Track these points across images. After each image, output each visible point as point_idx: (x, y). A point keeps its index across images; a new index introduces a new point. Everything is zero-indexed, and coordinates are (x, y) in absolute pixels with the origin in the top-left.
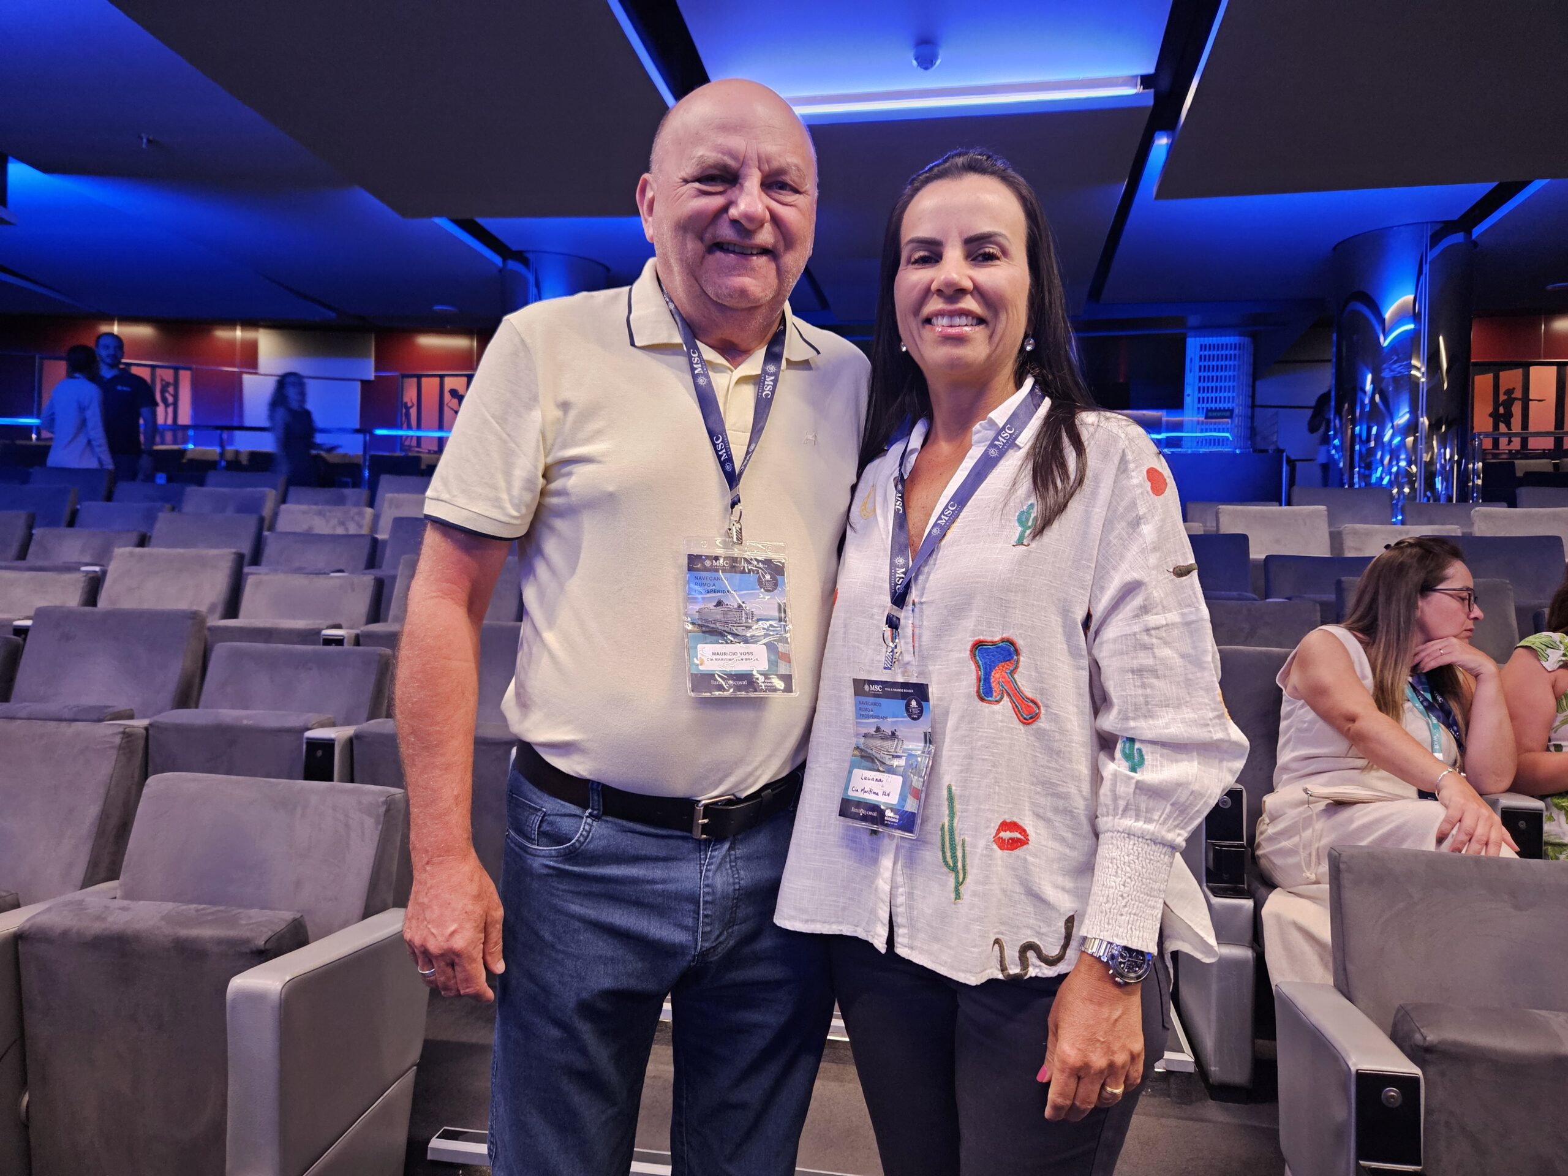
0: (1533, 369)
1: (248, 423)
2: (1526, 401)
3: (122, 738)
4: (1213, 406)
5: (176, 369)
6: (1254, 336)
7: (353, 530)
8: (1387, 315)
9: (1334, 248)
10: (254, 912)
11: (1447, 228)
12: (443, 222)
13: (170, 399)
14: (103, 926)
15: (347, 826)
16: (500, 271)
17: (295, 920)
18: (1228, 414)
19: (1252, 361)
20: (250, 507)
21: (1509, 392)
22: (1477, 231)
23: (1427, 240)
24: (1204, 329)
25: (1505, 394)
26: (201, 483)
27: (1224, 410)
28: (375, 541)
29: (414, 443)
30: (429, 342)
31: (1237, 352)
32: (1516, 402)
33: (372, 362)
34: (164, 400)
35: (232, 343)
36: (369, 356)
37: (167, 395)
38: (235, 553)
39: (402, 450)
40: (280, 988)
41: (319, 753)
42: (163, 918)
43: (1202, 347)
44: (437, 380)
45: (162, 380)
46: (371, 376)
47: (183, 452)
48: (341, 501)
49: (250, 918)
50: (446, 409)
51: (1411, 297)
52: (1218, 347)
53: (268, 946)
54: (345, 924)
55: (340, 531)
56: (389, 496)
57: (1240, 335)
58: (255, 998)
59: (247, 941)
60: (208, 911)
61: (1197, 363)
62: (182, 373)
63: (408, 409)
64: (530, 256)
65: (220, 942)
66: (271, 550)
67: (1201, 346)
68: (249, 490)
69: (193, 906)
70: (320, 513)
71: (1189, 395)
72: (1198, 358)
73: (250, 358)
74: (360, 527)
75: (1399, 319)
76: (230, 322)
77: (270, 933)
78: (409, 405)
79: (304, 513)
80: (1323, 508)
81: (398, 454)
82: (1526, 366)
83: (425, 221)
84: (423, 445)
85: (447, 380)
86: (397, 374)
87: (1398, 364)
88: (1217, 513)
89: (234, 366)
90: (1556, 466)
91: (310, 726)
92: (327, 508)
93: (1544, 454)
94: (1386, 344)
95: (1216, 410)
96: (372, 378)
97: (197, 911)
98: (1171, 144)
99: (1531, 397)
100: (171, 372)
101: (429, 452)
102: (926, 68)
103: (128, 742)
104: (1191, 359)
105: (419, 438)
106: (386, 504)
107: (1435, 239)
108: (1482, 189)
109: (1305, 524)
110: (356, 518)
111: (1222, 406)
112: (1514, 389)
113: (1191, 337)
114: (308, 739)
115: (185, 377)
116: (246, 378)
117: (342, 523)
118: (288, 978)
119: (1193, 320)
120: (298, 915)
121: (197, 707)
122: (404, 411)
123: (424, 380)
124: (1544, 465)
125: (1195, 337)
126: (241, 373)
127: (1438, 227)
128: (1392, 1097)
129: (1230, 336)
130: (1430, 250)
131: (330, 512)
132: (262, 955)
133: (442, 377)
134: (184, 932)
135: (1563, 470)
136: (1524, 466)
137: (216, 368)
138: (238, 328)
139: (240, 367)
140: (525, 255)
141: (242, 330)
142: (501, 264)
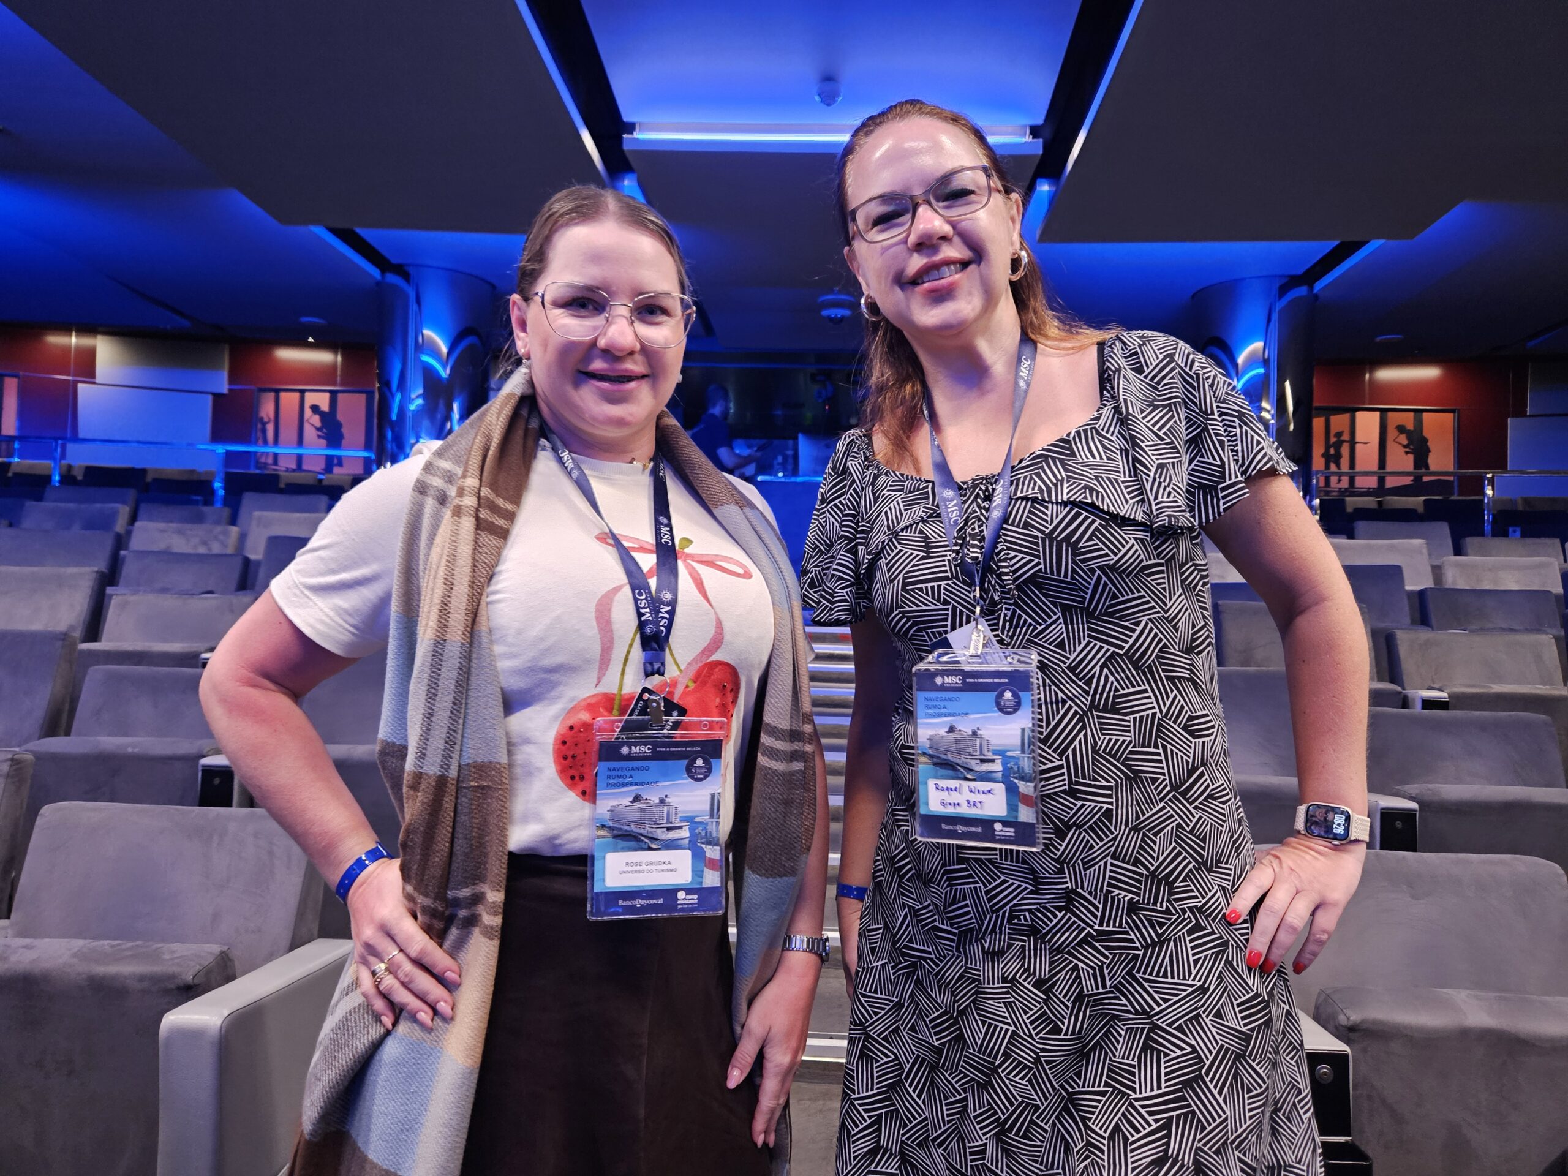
0: (1359, 414)
1: (81, 435)
2: (1353, 443)
3: (11, 766)
5: (2, 376)
7: (216, 548)
8: (1240, 360)
9: (1193, 296)
10: (176, 946)
11: (1291, 282)
12: (320, 231)
14: (6, 966)
15: (271, 853)
16: (378, 283)
17: (223, 952)
20: (103, 523)
21: (1339, 435)
22: (1319, 286)
23: (1275, 291)
25: (1335, 436)
26: (39, 498)
28: (247, 562)
29: (270, 460)
30: (287, 355)
32: (1345, 444)
33: (225, 374)
35: (66, 349)
36: (222, 368)
38: (97, 572)
39: (258, 468)
40: (219, 1023)
41: (217, 781)
42: (75, 955)
44: (297, 395)
46: (224, 388)
47: (10, 464)
48: (199, 519)
49: (173, 952)
50: (307, 427)
51: (1259, 345)
53: (196, 981)
54: (270, 957)
55: (202, 550)
56: (257, 514)
58: (191, 1036)
59: (172, 977)
60: (124, 947)
62: (7, 380)
63: (264, 424)
64: (411, 270)
65: (142, 978)
66: (130, 568)
68: (98, 505)
69: (106, 942)
70: (180, 532)
73: (86, 366)
74: (225, 546)
75: (1251, 362)
76: (66, 328)
77: (198, 967)
78: (266, 420)
79: (162, 531)
81: (254, 471)
82: (1353, 411)
83: (301, 230)
84: (283, 462)
85: (307, 394)
86: (252, 387)
89: (67, 374)
90: (1379, 502)
91: (204, 753)
92: (189, 526)
93: (1368, 493)
96: (226, 391)
97: (112, 946)
98: (1056, 192)
99: (1357, 440)
101: (287, 470)
102: (828, 105)
103: (15, 770)
105: (276, 455)
106: (254, 523)
107: (1283, 290)
108: (1325, 246)
110: (221, 537)
112: (1343, 432)
114: (203, 766)
115: (11, 384)
116: (80, 386)
117: (205, 543)
118: (226, 1013)
120: (225, 948)
121: (68, 734)
123: (282, 395)
124: (1369, 502)
126: (76, 383)
127: (1284, 281)
128: (1325, 1073)
130: (1278, 300)
131: (191, 530)
132: (189, 991)
133: (302, 392)
134: (101, 970)
135: (1385, 507)
136: (1352, 503)
137: (47, 376)
138: (74, 334)
139: (75, 375)
140: (406, 268)
141: (77, 336)
142: (379, 277)
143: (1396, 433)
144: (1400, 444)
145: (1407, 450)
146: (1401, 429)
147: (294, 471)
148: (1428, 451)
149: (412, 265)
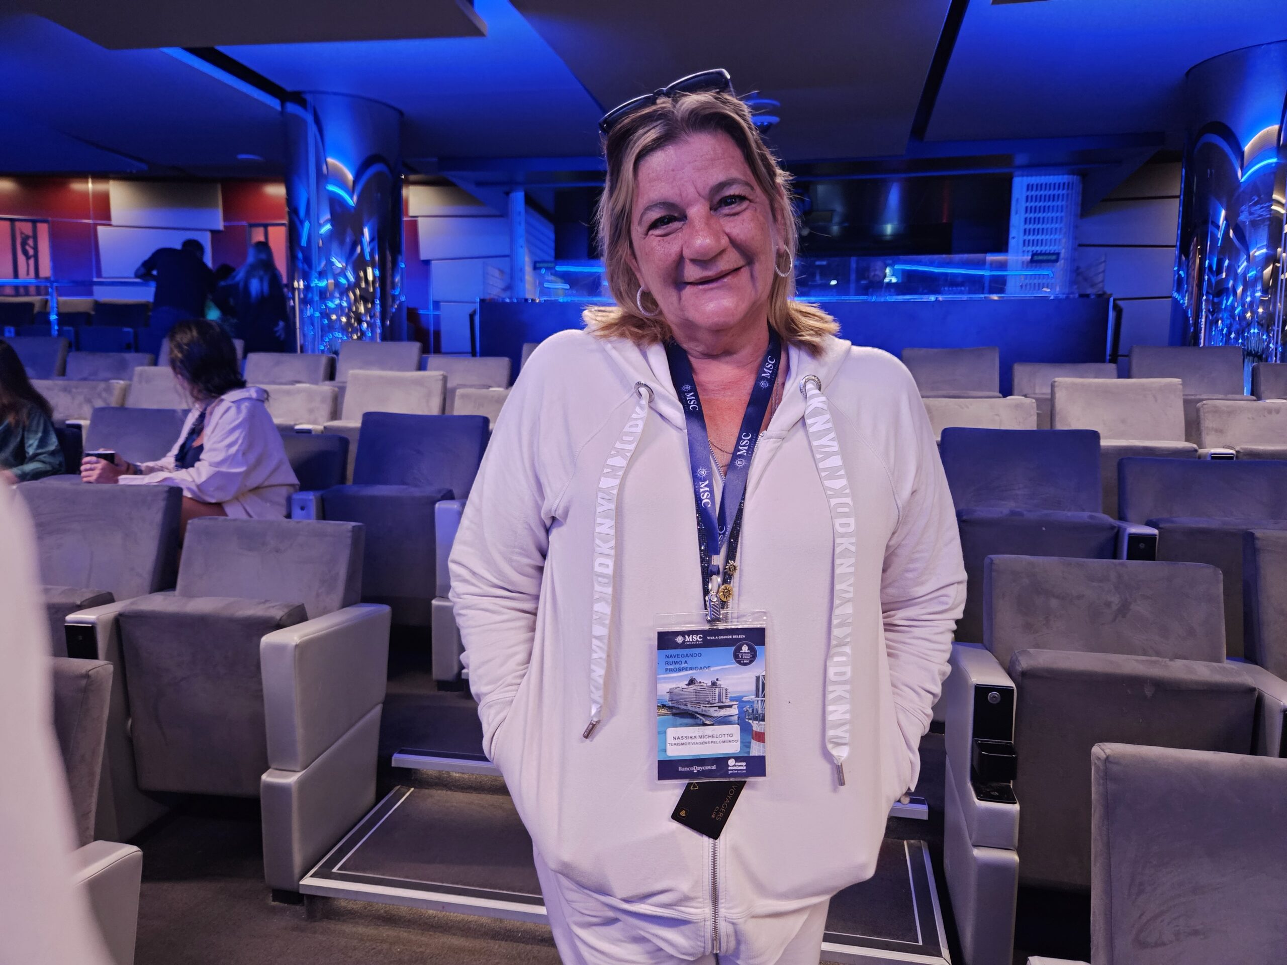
1: (106, 278)
4: (1038, 249)
5: (34, 222)
6: (1084, 176)
8: (1248, 148)
9: (1187, 74)
12: (178, 53)
13: (31, 252)
18: (1054, 257)
19: (1080, 201)
24: (1033, 167)
27: (1049, 254)
30: (274, 191)
31: (1065, 192)
33: (221, 211)
34: (25, 253)
35: (85, 195)
36: (217, 206)
37: (28, 248)
43: (1029, 187)
45: (22, 233)
46: (220, 225)
51: (1277, 128)
52: (1047, 186)
57: (1069, 174)
61: (1023, 204)
62: (39, 225)
67: (1028, 185)
71: (1014, 238)
72: (1024, 199)
73: (103, 209)
75: (1261, 152)
76: (83, 176)
80: (1177, 381)
86: (244, 223)
87: (1258, 206)
88: (1052, 386)
89: (89, 218)
94: (1242, 180)
95: (1041, 254)
96: (222, 228)
100: (30, 225)
104: (1017, 200)
109: (1156, 401)
111: (1048, 248)
113: (1018, 176)
115: (43, 229)
116: (100, 229)
119: (1020, 159)
123: (270, 228)
125: (1023, 176)
126: (96, 225)
129: (1058, 174)
137: (75, 220)
138: (90, 180)
139: (95, 218)
140: (304, 96)
141: (93, 183)
142: (279, 108)
149: (310, 92)
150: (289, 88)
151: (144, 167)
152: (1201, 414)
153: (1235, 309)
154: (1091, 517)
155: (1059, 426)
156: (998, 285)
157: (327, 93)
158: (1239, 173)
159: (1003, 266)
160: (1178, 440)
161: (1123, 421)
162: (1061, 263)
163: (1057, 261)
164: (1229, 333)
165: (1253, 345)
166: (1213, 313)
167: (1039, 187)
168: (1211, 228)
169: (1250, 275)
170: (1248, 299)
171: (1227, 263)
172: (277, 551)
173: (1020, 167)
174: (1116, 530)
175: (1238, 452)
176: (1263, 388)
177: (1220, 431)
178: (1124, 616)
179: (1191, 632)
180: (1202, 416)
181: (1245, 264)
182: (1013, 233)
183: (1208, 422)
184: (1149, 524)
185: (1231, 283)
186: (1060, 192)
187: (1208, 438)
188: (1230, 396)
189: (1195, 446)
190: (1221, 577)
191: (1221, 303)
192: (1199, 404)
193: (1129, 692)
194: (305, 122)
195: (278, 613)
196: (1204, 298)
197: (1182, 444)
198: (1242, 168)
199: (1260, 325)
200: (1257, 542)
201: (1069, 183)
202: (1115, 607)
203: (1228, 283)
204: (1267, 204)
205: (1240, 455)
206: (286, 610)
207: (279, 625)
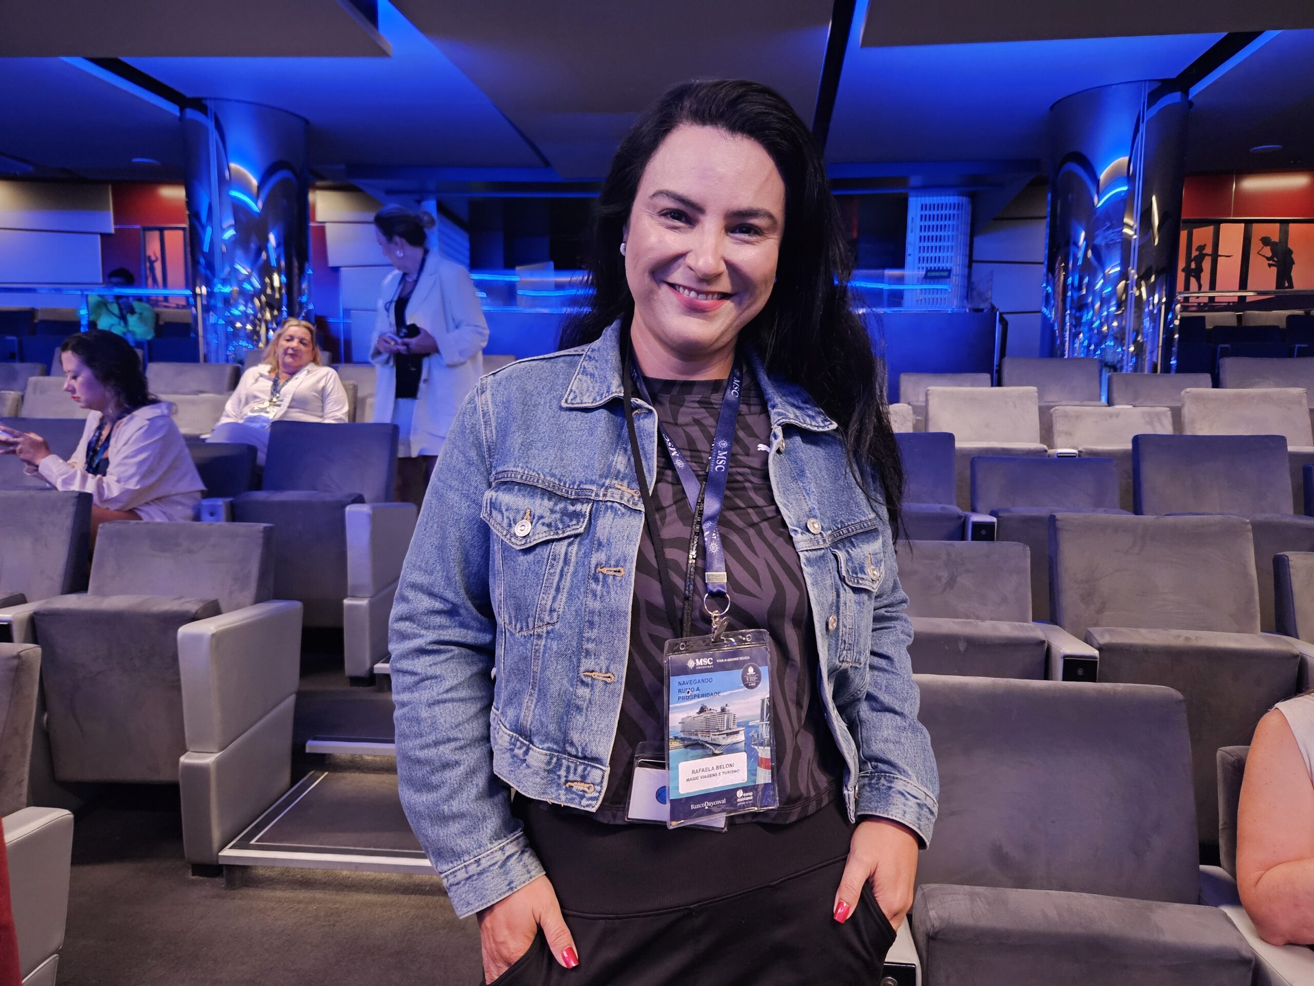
0: (1223, 227)
2: (1215, 256)
4: (932, 265)
6: (973, 197)
8: (1102, 176)
9: (1052, 108)
11: (1165, 87)
18: (946, 274)
19: (970, 221)
21: (1201, 248)
22: (1196, 90)
23: (1144, 98)
24: (925, 189)
25: (1197, 250)
27: (943, 270)
30: (170, 193)
31: (955, 212)
32: (1207, 257)
33: (110, 215)
36: (109, 209)
43: (923, 207)
44: (181, 233)
46: (111, 229)
51: (1127, 158)
52: (938, 207)
57: (959, 195)
61: (918, 223)
63: (152, 263)
64: (209, 103)
67: (922, 205)
71: (910, 255)
72: (919, 218)
75: (1114, 180)
78: (153, 258)
80: (1033, 389)
82: (1217, 223)
84: (170, 300)
86: (138, 227)
87: (1111, 231)
88: (927, 395)
90: (1239, 318)
93: (1228, 307)
94: (1099, 206)
95: (935, 270)
96: (113, 231)
99: (1219, 254)
101: (178, 307)
104: (911, 218)
107: (1154, 97)
108: (1207, 40)
109: (1015, 406)
111: (941, 265)
112: (1205, 245)
113: (913, 196)
119: (915, 180)
122: (148, 265)
123: (166, 233)
124: (1228, 318)
125: (917, 196)
127: (1157, 85)
129: (949, 195)
130: (1148, 108)
135: (1244, 324)
136: (1213, 319)
140: (204, 102)
142: (178, 114)
143: (1261, 245)
144: (1264, 256)
145: (1271, 262)
146: (1266, 241)
147: (184, 307)
148: (1294, 263)
149: (210, 99)
150: (189, 95)
151: (31, 169)
152: (1054, 418)
153: (1092, 323)
154: (942, 508)
155: (932, 429)
156: (896, 298)
157: (229, 100)
158: (1096, 199)
159: (900, 280)
160: (1034, 441)
161: (987, 425)
162: (953, 278)
163: (949, 276)
164: (1089, 345)
165: (1109, 358)
166: (1075, 326)
167: (933, 207)
168: (1072, 248)
169: (1105, 291)
170: (1105, 313)
171: (1086, 280)
172: (190, 551)
173: (916, 188)
174: (963, 519)
175: (1080, 452)
176: (1115, 395)
177: (1069, 434)
178: (952, 588)
179: (1004, 599)
180: (1054, 421)
181: (1102, 281)
182: (909, 250)
183: (1059, 426)
184: (993, 513)
185: (1090, 300)
186: (951, 212)
187: (1058, 439)
188: (1085, 403)
189: (1045, 447)
190: (1029, 553)
191: (1081, 317)
192: (1052, 410)
193: (947, 648)
194: (207, 129)
195: (193, 607)
196: (1068, 312)
197: (1036, 445)
198: (1098, 193)
199: (1115, 339)
200: (1057, 522)
201: (959, 204)
202: (944, 581)
203: (1087, 299)
204: (1119, 229)
205: (1083, 455)
206: (201, 605)
207: (194, 618)
